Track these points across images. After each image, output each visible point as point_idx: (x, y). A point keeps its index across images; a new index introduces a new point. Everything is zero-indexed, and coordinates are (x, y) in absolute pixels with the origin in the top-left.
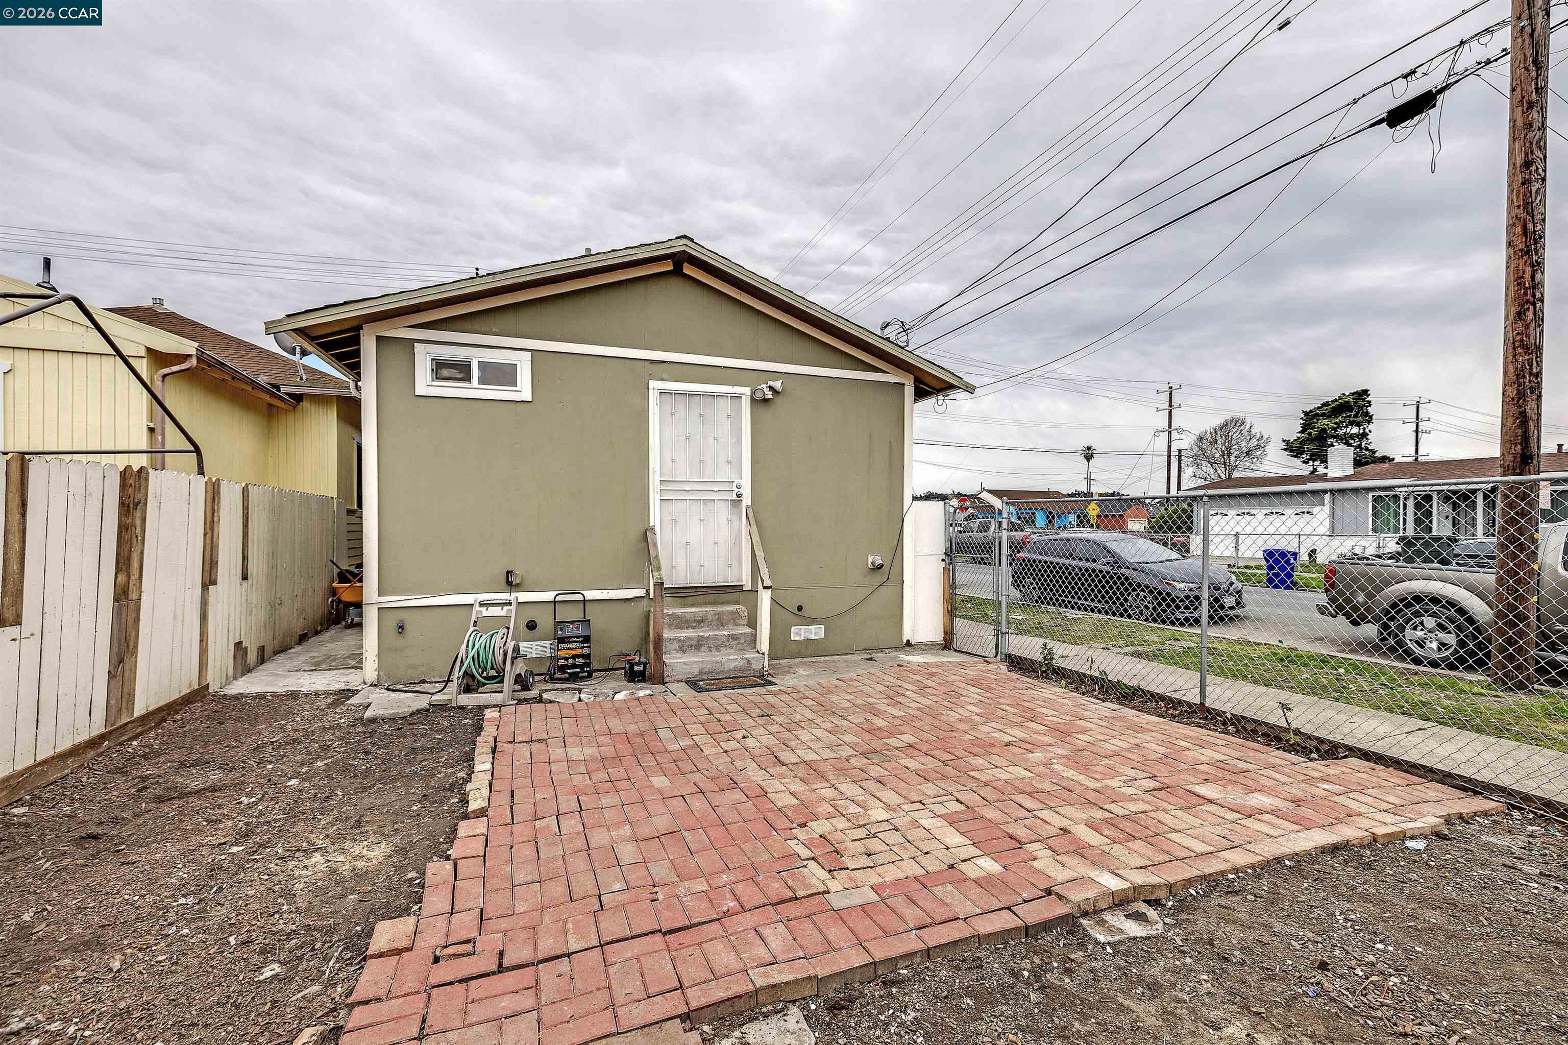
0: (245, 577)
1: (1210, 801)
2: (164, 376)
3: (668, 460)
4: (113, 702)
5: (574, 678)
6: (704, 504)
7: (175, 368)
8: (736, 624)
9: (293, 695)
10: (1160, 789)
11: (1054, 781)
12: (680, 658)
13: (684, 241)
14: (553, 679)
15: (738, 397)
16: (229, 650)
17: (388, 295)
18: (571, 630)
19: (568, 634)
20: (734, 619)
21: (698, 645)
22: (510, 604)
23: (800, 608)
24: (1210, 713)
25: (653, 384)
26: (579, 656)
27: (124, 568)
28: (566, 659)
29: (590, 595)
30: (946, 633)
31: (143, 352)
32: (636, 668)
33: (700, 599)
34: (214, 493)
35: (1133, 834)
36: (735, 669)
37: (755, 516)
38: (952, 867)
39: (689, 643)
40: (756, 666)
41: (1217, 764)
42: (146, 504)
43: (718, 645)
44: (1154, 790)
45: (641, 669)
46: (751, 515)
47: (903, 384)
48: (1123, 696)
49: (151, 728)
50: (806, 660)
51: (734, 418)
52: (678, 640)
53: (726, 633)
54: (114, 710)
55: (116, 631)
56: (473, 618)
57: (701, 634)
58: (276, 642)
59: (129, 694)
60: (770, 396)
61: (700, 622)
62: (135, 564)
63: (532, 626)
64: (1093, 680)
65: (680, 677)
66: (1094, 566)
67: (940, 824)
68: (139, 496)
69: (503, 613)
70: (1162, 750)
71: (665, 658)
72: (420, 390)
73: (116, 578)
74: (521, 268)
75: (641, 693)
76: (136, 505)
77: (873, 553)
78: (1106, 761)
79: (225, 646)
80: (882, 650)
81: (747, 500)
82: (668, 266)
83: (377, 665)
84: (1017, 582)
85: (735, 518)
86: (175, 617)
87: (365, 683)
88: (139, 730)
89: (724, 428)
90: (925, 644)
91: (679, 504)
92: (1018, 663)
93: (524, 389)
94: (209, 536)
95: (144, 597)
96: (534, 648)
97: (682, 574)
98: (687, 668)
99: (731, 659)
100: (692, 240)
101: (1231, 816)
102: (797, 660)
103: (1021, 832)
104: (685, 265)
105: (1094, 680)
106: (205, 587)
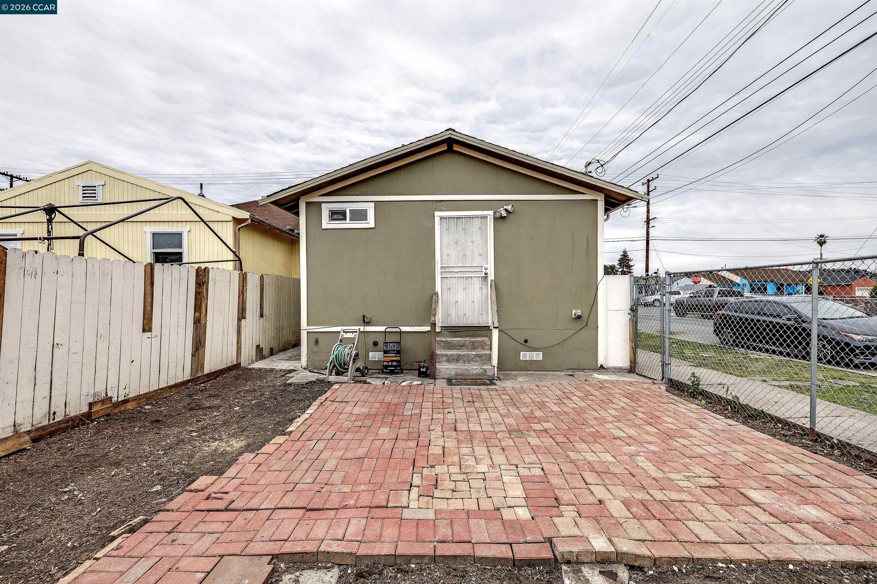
0: (262, 316)
1: (757, 505)
2: (239, 229)
3: (445, 256)
4: (194, 367)
5: (392, 372)
6: (466, 279)
7: (243, 225)
8: (483, 349)
9: (272, 370)
10: (715, 487)
11: (627, 467)
12: (446, 365)
13: (450, 132)
14: (383, 372)
15: (485, 217)
16: (253, 348)
17: (306, 182)
18: (390, 347)
19: (389, 349)
20: (482, 346)
21: (457, 359)
22: (356, 332)
23: (526, 341)
24: (820, 437)
25: (437, 214)
26: (394, 361)
27: (198, 310)
28: (388, 362)
29: (404, 329)
30: (631, 362)
31: (231, 219)
32: (422, 370)
33: (465, 333)
34: (243, 279)
35: (655, 514)
36: (477, 374)
37: (496, 287)
38: (498, 509)
39: (452, 358)
40: (490, 373)
41: (790, 477)
42: (208, 283)
43: (469, 360)
44: (709, 487)
45: (425, 370)
46: (493, 285)
47: (596, 200)
48: (749, 416)
49: (212, 379)
50: (529, 372)
51: (483, 230)
52: (446, 355)
53: (474, 353)
54: (194, 370)
55: (195, 337)
56: (340, 338)
57: (459, 353)
58: (280, 346)
59: (201, 364)
60: (505, 215)
61: (462, 346)
62: (203, 309)
63: (375, 344)
64: (727, 402)
65: (444, 376)
66: (778, 320)
67: (515, 481)
68: (204, 280)
69: (353, 336)
70: (745, 459)
71: (438, 366)
72: (325, 226)
73: (195, 314)
74: (365, 160)
75: (415, 383)
76: (204, 283)
77: (575, 308)
78: (688, 460)
79: (251, 346)
80: (583, 370)
81: (491, 277)
82: (444, 147)
83: (306, 359)
84: (717, 332)
85: (484, 288)
86: (224, 332)
87: (302, 367)
88: (206, 380)
89: (477, 237)
90: (615, 368)
91: (451, 279)
92: (677, 386)
93: (371, 222)
94: (241, 297)
95: (208, 323)
96: (375, 356)
97: (454, 319)
98: (448, 372)
99: (475, 368)
100: (454, 131)
101: (765, 518)
102: (523, 372)
103: (565, 496)
104: (454, 145)
105: (729, 402)
106: (239, 320)
